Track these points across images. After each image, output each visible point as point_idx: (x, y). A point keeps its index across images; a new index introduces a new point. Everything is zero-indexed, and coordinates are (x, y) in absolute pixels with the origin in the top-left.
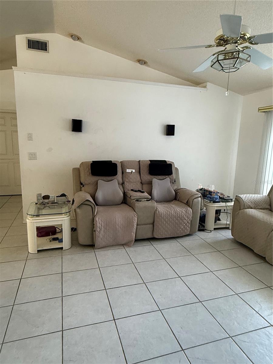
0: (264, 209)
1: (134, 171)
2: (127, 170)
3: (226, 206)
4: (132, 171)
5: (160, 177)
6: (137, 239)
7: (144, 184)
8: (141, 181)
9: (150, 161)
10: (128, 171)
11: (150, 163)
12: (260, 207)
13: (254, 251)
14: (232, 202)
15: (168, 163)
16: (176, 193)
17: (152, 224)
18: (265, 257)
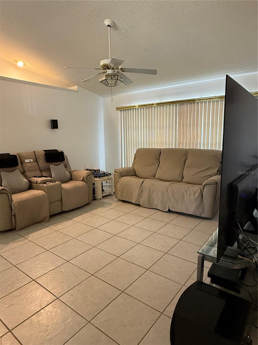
0: (132, 176)
1: (32, 160)
2: (25, 160)
3: (108, 179)
4: (30, 161)
5: (56, 163)
6: (51, 215)
7: (42, 171)
8: (40, 168)
9: (44, 151)
10: (27, 161)
11: (44, 152)
12: (130, 175)
13: (132, 203)
14: (111, 175)
15: (59, 151)
16: (71, 175)
17: (60, 200)
18: (140, 204)
